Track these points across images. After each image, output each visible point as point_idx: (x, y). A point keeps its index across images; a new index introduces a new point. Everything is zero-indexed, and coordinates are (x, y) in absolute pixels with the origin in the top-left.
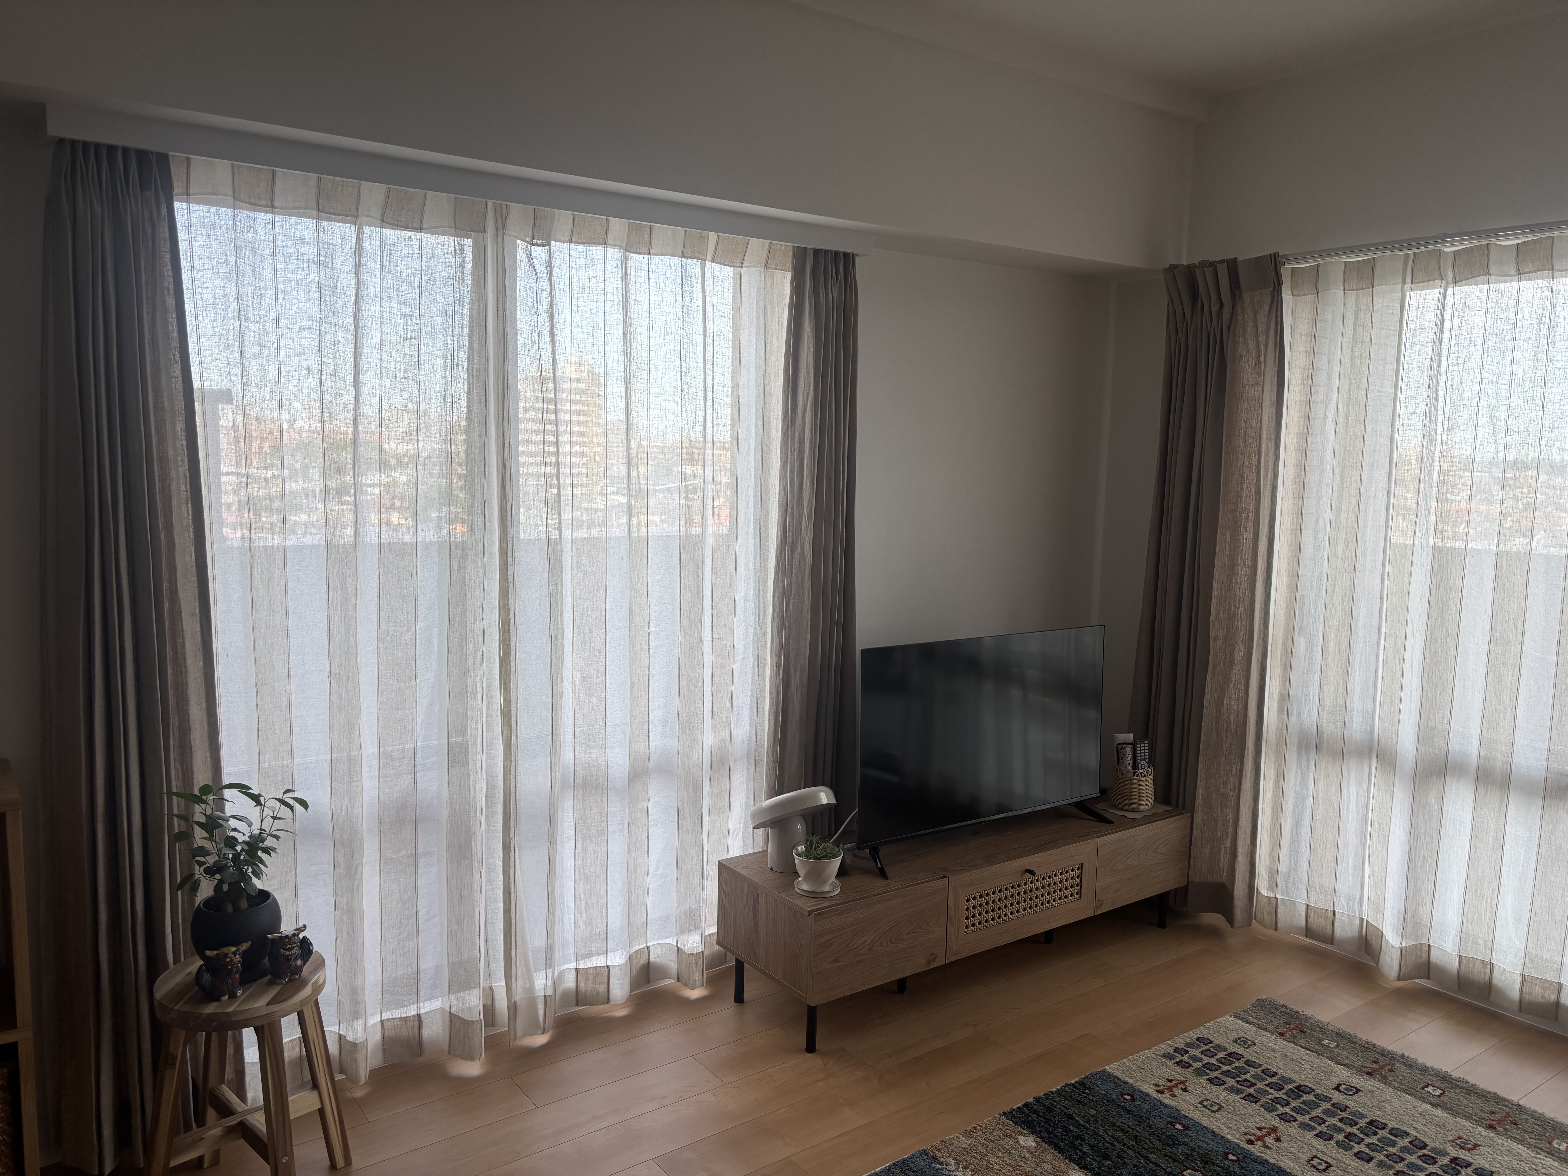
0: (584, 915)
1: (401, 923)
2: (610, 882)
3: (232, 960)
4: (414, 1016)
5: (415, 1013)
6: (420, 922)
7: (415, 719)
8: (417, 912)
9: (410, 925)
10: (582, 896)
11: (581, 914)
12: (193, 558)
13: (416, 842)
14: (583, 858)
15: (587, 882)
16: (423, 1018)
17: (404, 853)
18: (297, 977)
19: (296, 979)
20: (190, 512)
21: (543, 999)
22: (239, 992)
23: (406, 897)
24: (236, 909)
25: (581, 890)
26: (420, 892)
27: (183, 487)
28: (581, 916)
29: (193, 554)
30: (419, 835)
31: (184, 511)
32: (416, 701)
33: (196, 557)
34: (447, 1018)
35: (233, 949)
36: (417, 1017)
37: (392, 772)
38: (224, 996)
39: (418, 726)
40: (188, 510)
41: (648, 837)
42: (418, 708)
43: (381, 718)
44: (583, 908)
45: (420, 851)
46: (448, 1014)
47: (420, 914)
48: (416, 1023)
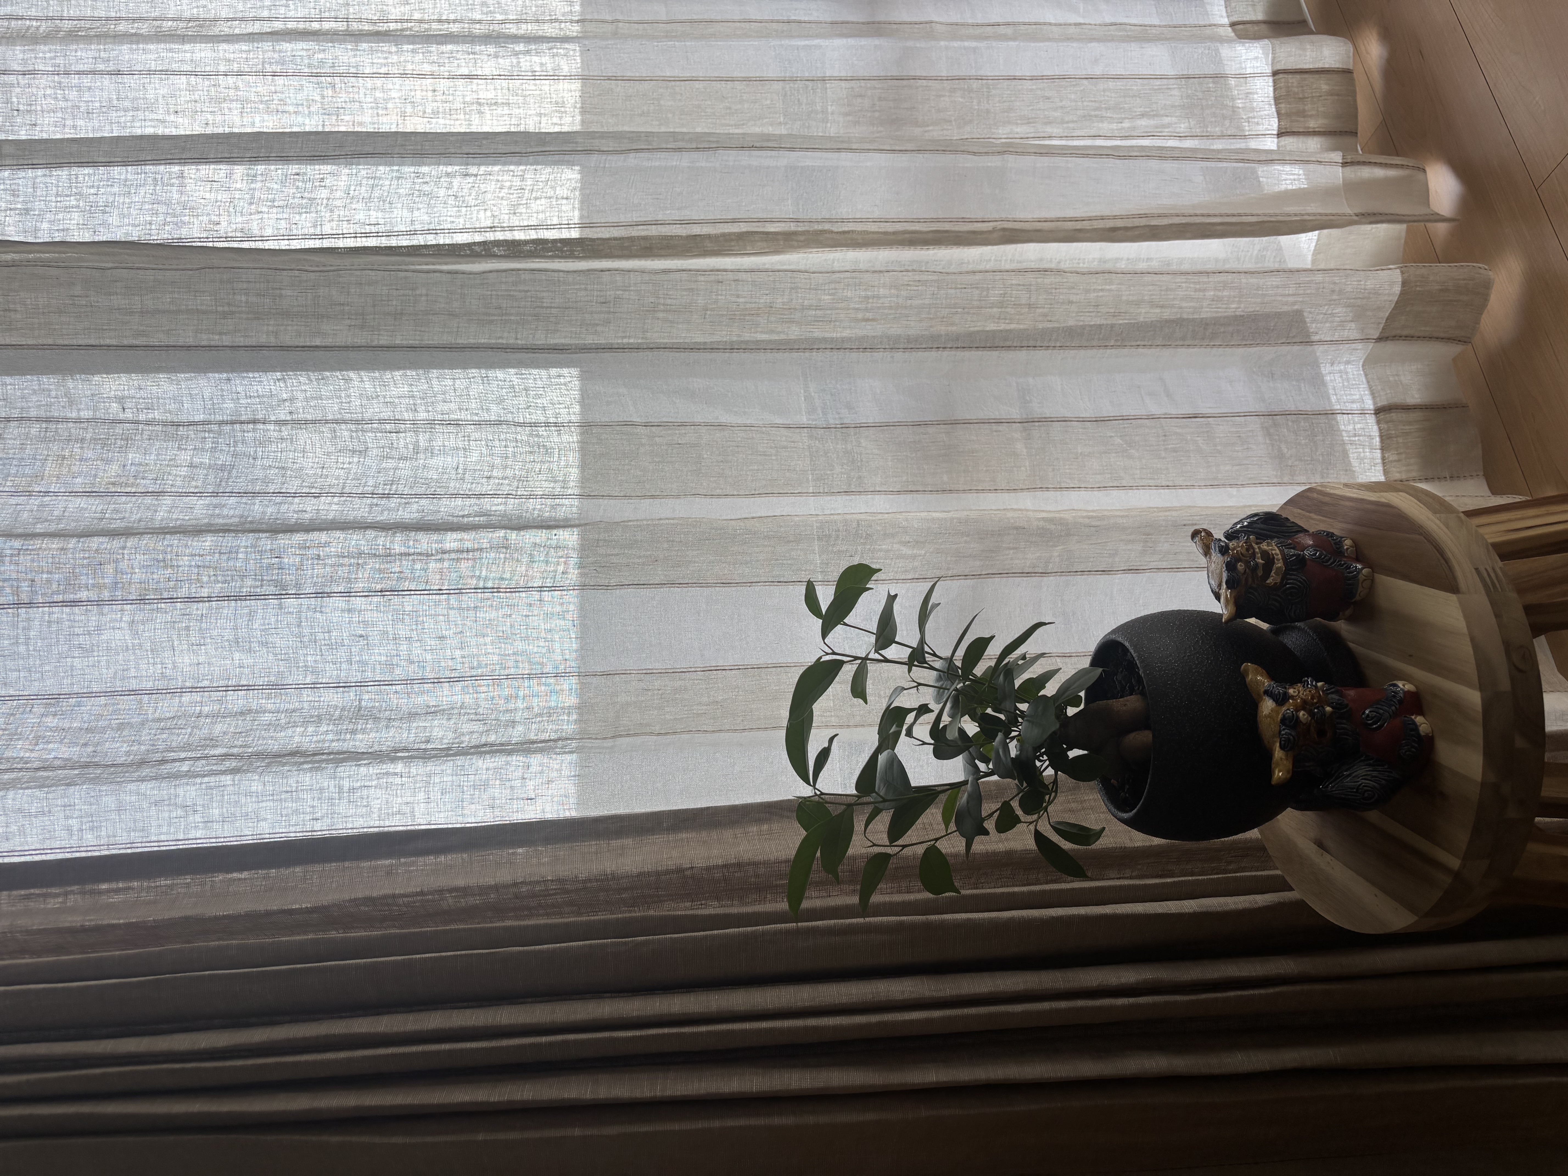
0: (1167, 120)
1: (1175, 450)
2: (1098, 71)
3: (1304, 705)
4: (1378, 422)
5: (1371, 420)
6: (1174, 411)
7: (721, 426)
8: (1151, 417)
9: (1178, 430)
10: (1126, 124)
11: (1164, 126)
12: (245, 875)
13: (999, 422)
14: (1046, 124)
15: (1096, 116)
16: (1385, 403)
17: (1020, 447)
18: (1348, 543)
19: (1356, 544)
20: (121, 885)
21: (1348, 169)
22: (1404, 686)
23: (1118, 441)
24: (1141, 722)
25: (1114, 126)
26: (1108, 410)
27: (53, 903)
28: (1169, 125)
29: (235, 875)
30: (981, 415)
31: (116, 899)
32: (683, 425)
33: (241, 869)
34: (1389, 347)
35: (1268, 705)
36: (1382, 416)
37: (838, 469)
38: (1415, 728)
39: (740, 421)
40: (117, 891)
41: (1008, 24)
42: (698, 419)
43: (718, 492)
44: (1152, 122)
45: (1015, 413)
46: (1381, 345)
47: (1155, 410)
48: (1394, 415)
